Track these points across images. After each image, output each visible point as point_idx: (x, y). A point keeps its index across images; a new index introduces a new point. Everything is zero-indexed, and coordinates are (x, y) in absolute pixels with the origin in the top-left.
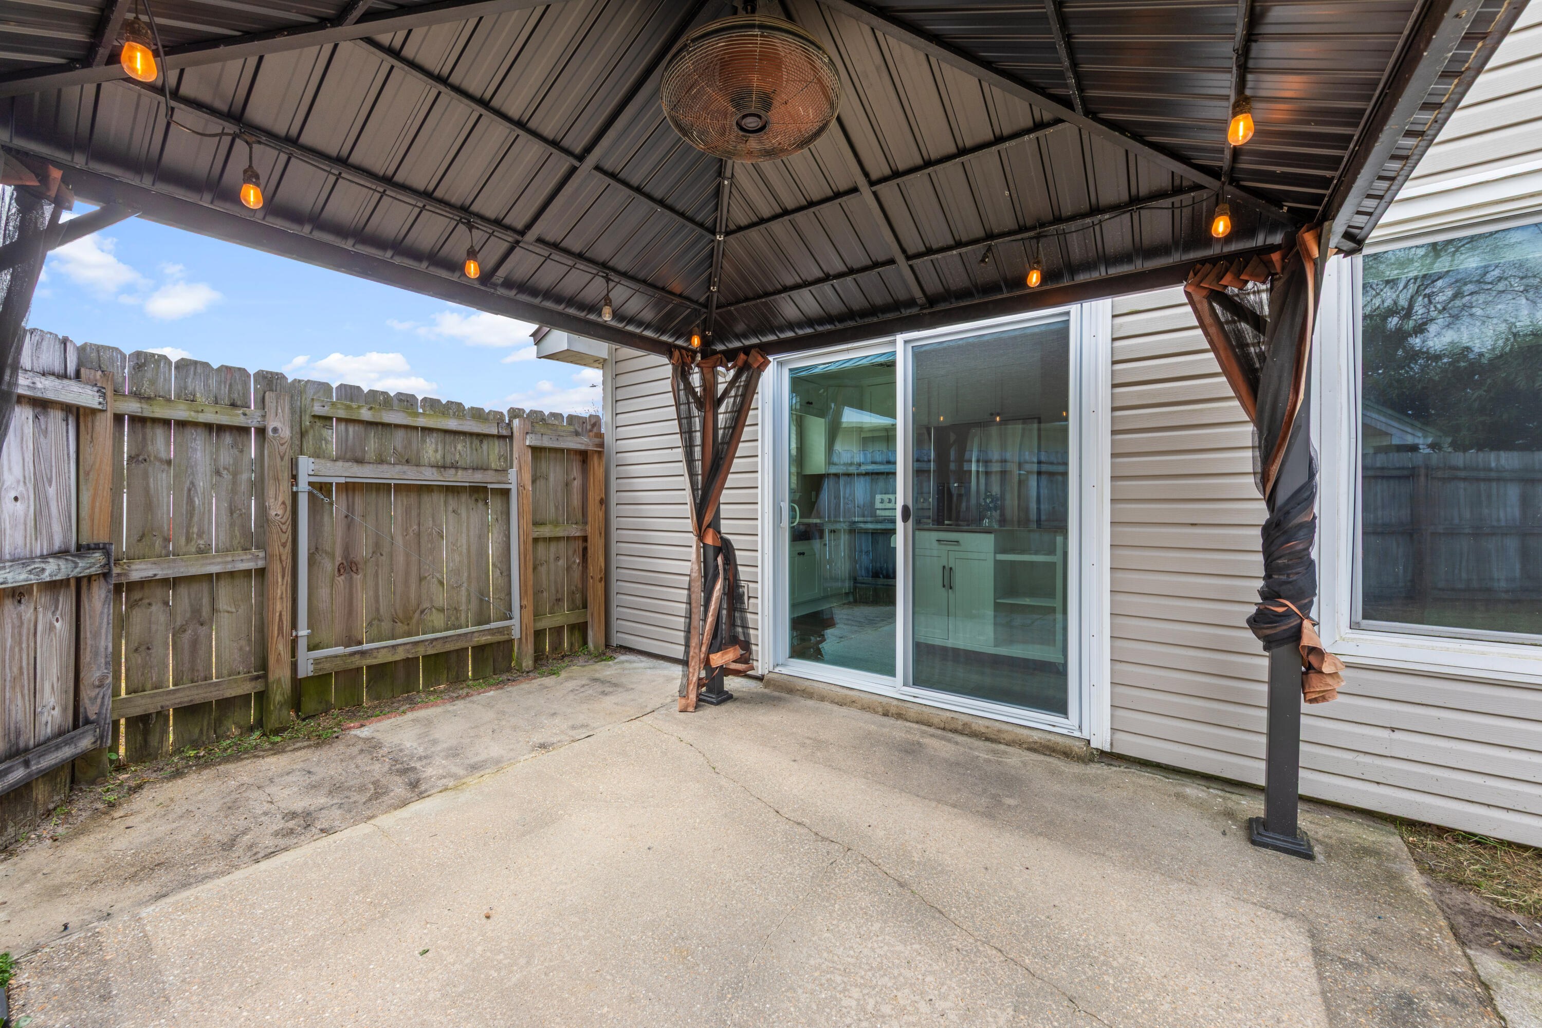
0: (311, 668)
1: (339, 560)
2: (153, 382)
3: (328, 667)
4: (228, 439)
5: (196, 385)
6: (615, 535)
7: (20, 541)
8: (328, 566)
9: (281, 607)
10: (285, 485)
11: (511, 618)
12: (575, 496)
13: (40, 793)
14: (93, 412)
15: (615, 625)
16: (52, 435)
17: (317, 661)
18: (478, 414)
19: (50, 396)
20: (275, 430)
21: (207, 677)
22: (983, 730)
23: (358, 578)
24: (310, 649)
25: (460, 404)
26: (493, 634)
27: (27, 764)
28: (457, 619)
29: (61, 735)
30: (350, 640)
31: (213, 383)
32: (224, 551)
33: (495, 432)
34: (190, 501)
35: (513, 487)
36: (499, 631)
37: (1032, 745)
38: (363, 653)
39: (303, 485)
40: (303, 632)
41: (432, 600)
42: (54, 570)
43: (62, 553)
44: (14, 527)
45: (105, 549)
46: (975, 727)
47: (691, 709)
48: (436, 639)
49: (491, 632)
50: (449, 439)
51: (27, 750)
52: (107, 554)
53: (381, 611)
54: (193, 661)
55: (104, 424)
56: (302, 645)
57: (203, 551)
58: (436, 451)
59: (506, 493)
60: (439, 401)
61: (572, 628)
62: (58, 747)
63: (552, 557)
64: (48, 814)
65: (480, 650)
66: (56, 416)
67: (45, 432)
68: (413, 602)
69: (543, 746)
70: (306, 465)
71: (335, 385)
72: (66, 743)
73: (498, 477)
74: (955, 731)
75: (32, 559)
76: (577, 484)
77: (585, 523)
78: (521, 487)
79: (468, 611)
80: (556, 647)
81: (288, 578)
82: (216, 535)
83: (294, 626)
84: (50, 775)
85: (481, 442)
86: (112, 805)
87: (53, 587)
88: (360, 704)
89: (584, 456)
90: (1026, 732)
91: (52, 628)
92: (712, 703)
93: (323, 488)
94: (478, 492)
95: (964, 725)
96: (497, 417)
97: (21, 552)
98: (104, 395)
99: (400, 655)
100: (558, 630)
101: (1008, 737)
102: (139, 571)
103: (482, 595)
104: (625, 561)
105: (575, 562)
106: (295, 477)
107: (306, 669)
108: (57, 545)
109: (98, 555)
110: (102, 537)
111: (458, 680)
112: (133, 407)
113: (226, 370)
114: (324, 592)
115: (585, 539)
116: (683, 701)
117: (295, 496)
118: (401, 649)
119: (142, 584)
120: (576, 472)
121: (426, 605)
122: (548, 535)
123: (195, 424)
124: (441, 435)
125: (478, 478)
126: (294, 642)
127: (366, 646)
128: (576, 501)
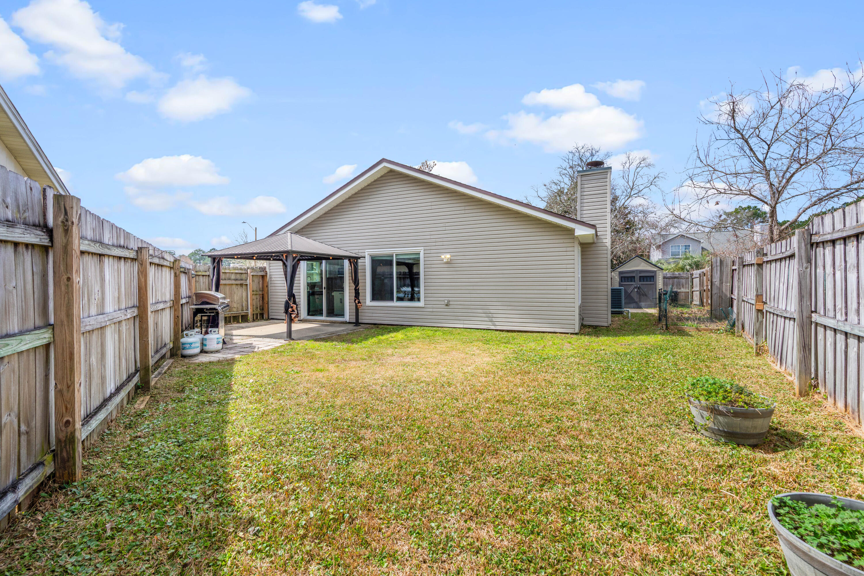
6: (270, 294)
11: (248, 310)
15: (270, 314)
18: (241, 269)
28: (238, 310)
33: (244, 272)
35: (248, 283)
36: (246, 313)
41: (233, 306)
49: (244, 313)
58: (234, 277)
59: (247, 285)
61: (261, 313)
63: (256, 298)
65: (242, 316)
73: (245, 282)
76: (261, 282)
77: (263, 291)
78: (250, 283)
79: (240, 308)
80: (257, 318)
89: (263, 277)
94: (241, 285)
96: (245, 269)
100: (258, 314)
103: (242, 306)
104: (273, 299)
105: (261, 300)
115: (263, 295)
120: (261, 280)
122: (256, 294)
124: (235, 274)
125: (242, 282)
128: (261, 286)
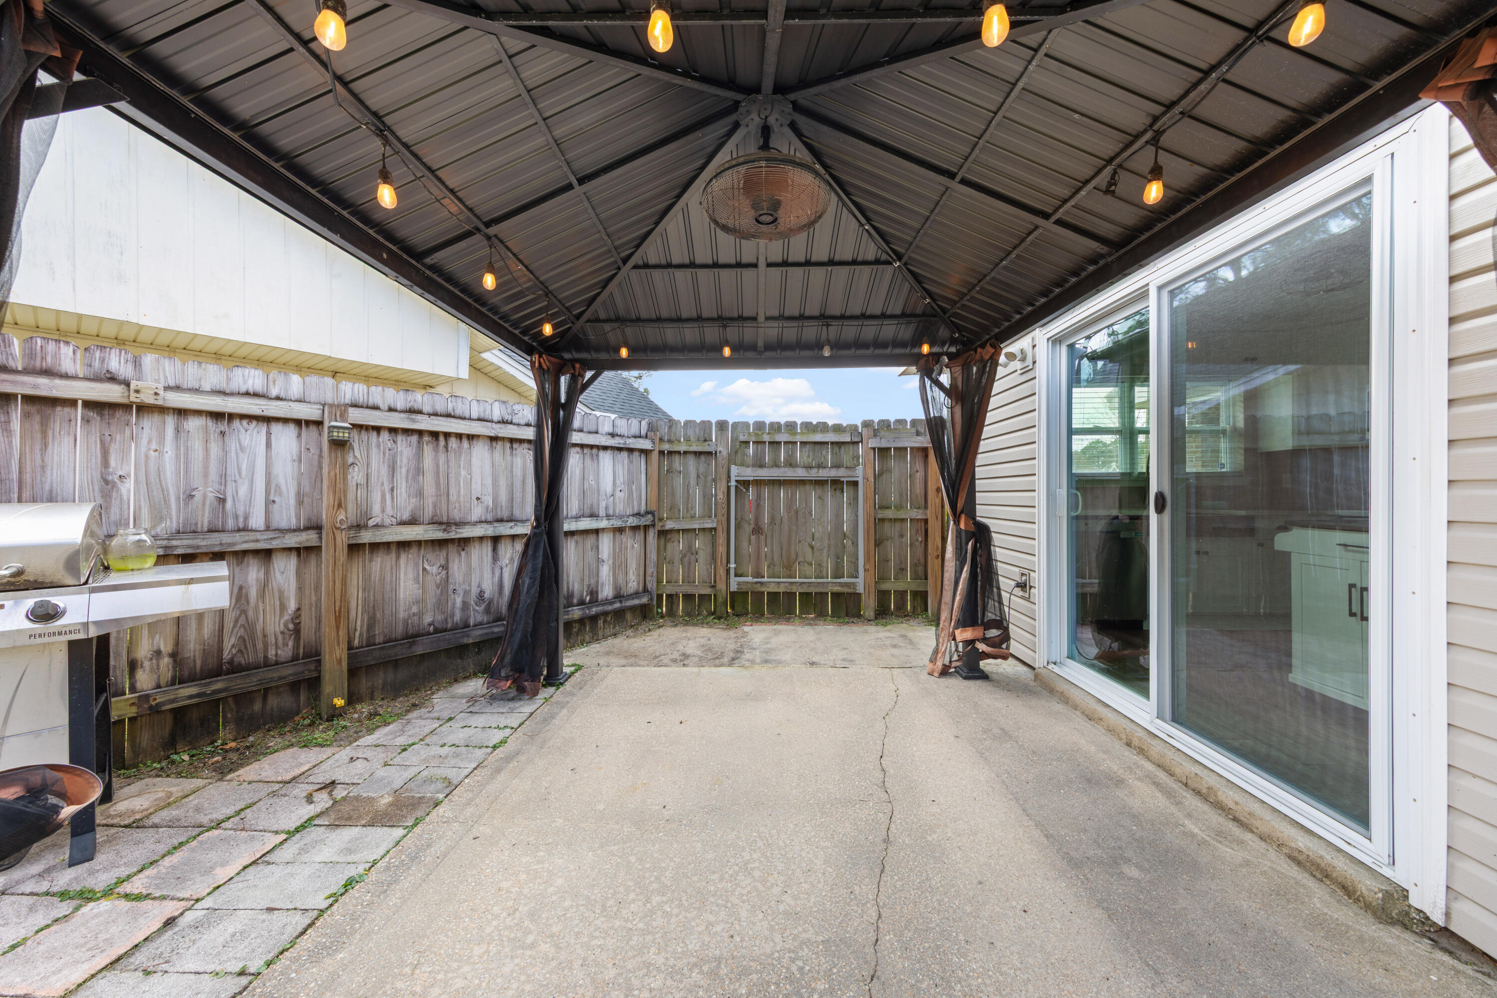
0: (736, 587)
1: (753, 526)
2: (675, 434)
3: (744, 588)
4: (703, 458)
5: (691, 433)
7: (622, 508)
8: (748, 529)
9: (721, 549)
10: (724, 483)
11: (857, 577)
12: (918, 486)
13: (629, 616)
14: (651, 451)
16: (634, 463)
17: (739, 584)
18: (838, 428)
19: (632, 446)
20: (720, 452)
21: (694, 582)
22: (1231, 805)
23: (762, 537)
24: (736, 575)
25: (825, 423)
26: (842, 586)
27: (621, 602)
28: (821, 572)
29: (636, 595)
30: (758, 575)
31: (697, 430)
32: (702, 517)
33: (849, 440)
34: (688, 491)
35: (860, 480)
36: (847, 585)
37: (1296, 854)
38: (762, 583)
39: (733, 483)
40: (732, 566)
41: (804, 557)
42: (633, 522)
43: (638, 514)
44: (620, 502)
45: (652, 513)
46: (1221, 796)
47: (936, 674)
48: (804, 583)
49: (841, 584)
50: (817, 447)
51: (623, 596)
52: (654, 516)
53: (775, 559)
54: (689, 573)
55: (655, 456)
56: (732, 572)
57: (693, 517)
58: (809, 457)
59: (855, 484)
60: (811, 423)
61: (915, 594)
62: (633, 599)
63: (897, 534)
64: (632, 626)
65: (836, 596)
66: (636, 454)
67: (632, 462)
68: (793, 556)
69: (812, 664)
70: (734, 470)
71: (751, 422)
72: (637, 598)
73: (850, 473)
74: (1198, 793)
75: (623, 516)
76: (919, 475)
77: (926, 508)
78: (866, 479)
79: (828, 568)
80: (900, 607)
81: (725, 534)
82: (698, 510)
83: (728, 561)
84: (632, 609)
85: (840, 448)
86: (650, 630)
87: (635, 528)
88: (763, 615)
89: (926, 452)
90: (1292, 832)
91: (633, 547)
92: (961, 676)
93: (746, 484)
94: (837, 484)
95: (1208, 788)
96: (853, 429)
97: (622, 513)
98: (654, 443)
99: (781, 589)
100: (902, 594)
101: (1263, 829)
102: (669, 525)
105: (917, 540)
106: (729, 477)
107: (734, 588)
108: (636, 511)
109: (650, 516)
110: (653, 507)
111: (821, 614)
112: (666, 447)
113: (703, 422)
114: (745, 544)
115: (926, 521)
116: (931, 665)
117: (729, 488)
118: (782, 585)
119: (671, 531)
120: (918, 465)
121: (801, 559)
122: (891, 517)
123: (690, 452)
124: (812, 446)
125: (837, 474)
126: (728, 571)
127: (766, 579)
128: (919, 489)
